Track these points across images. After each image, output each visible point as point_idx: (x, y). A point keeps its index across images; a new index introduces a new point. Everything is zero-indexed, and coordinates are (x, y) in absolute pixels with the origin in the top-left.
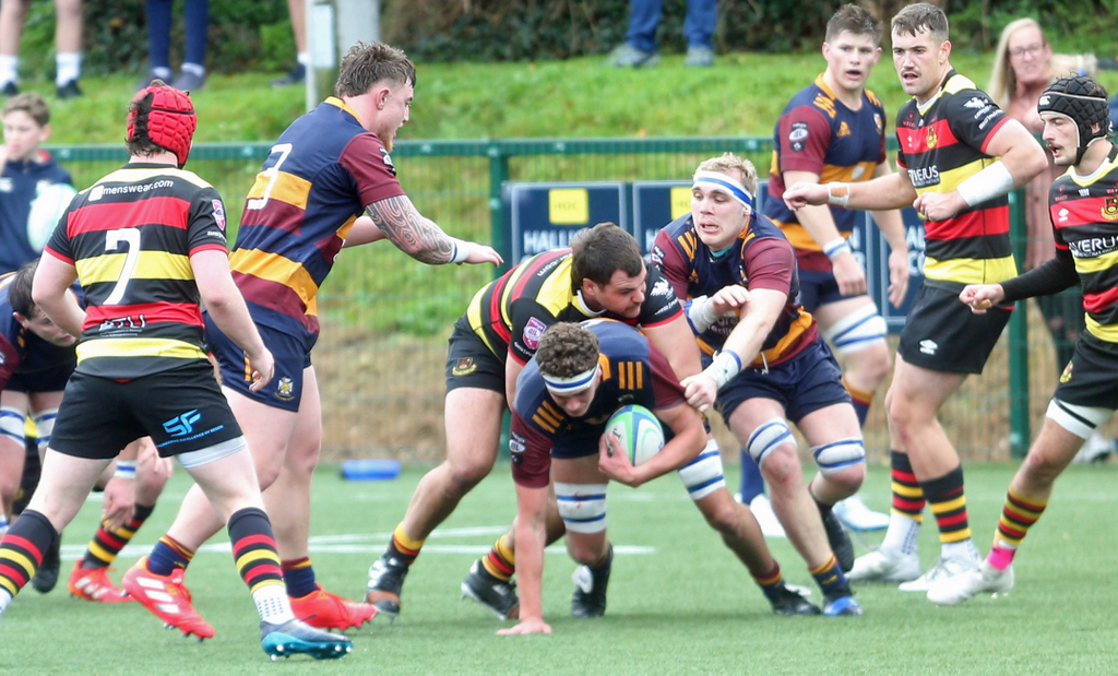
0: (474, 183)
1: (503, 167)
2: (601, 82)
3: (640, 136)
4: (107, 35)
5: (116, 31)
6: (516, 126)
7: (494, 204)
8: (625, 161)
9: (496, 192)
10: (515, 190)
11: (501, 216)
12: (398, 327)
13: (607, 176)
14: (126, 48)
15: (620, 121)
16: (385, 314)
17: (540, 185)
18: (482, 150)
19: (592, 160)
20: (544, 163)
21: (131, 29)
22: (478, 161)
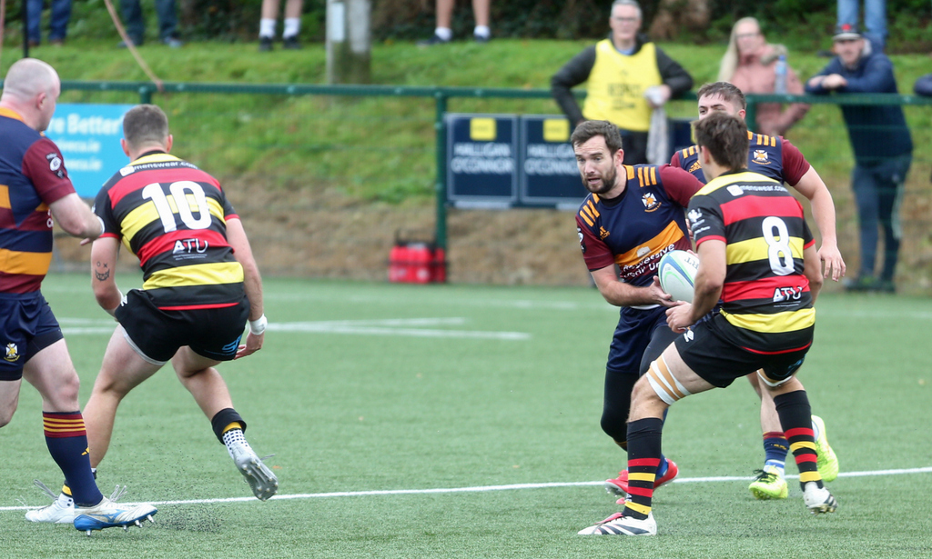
0: (426, 114)
1: (443, 103)
2: (504, 55)
3: (526, 88)
4: (207, 16)
5: (213, 15)
6: (452, 78)
7: (437, 126)
8: (517, 103)
9: (439, 119)
10: (451, 117)
11: (442, 134)
12: (377, 198)
13: (505, 110)
14: (217, 25)
15: (513, 79)
16: (370, 190)
17: (465, 115)
18: (431, 93)
19: (496, 102)
20: (468, 102)
21: (221, 14)
22: (429, 100)
